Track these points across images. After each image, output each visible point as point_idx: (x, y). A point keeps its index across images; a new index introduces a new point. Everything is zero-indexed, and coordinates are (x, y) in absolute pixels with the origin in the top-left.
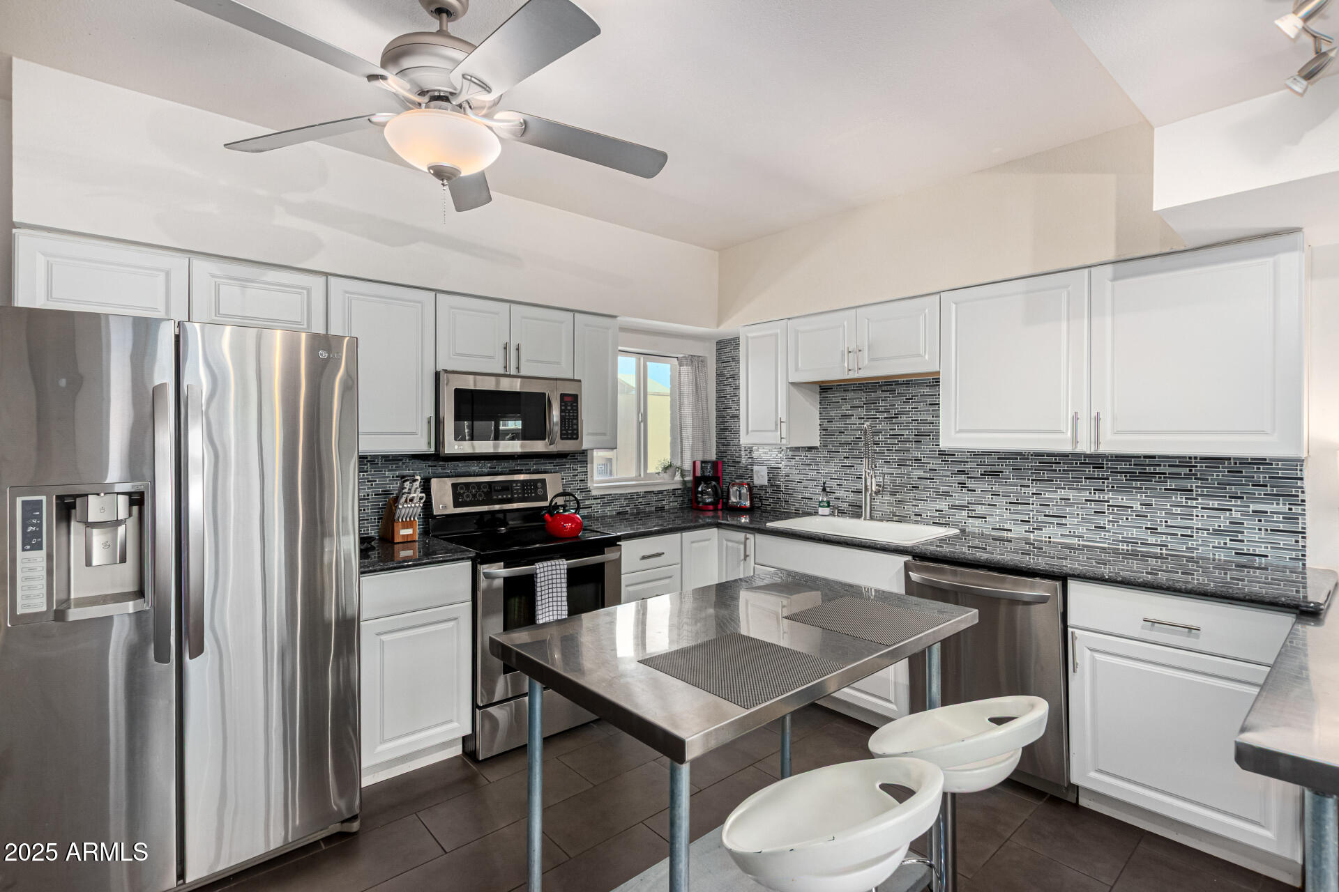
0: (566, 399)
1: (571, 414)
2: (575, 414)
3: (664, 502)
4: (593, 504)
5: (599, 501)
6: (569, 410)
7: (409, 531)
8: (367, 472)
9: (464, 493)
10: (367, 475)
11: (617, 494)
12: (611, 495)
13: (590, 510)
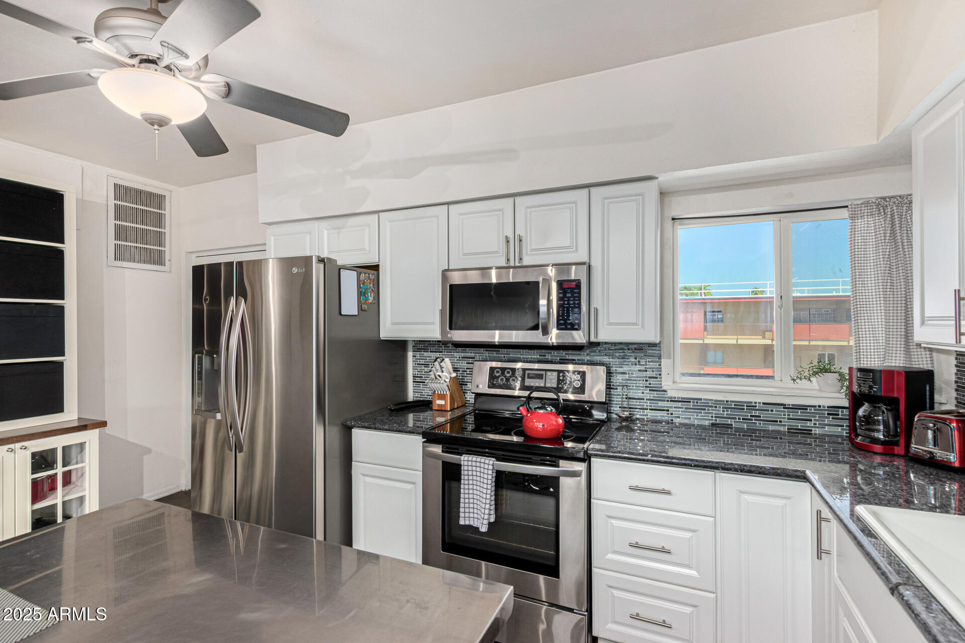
0: (565, 286)
1: (571, 302)
2: (576, 302)
3: (808, 424)
4: (672, 407)
5: (679, 404)
6: (569, 298)
7: (442, 402)
8: (442, 352)
9: (499, 376)
10: (442, 355)
11: (712, 400)
12: (701, 399)
13: (664, 413)
